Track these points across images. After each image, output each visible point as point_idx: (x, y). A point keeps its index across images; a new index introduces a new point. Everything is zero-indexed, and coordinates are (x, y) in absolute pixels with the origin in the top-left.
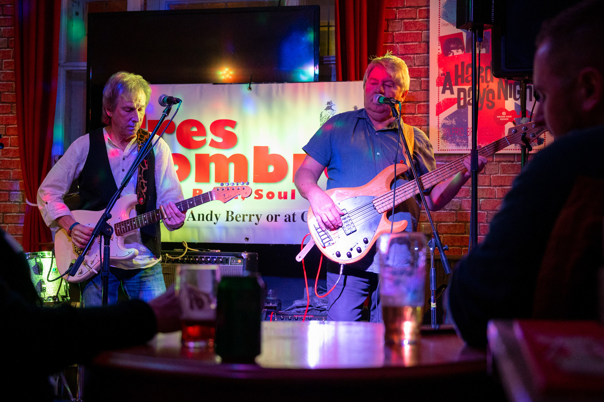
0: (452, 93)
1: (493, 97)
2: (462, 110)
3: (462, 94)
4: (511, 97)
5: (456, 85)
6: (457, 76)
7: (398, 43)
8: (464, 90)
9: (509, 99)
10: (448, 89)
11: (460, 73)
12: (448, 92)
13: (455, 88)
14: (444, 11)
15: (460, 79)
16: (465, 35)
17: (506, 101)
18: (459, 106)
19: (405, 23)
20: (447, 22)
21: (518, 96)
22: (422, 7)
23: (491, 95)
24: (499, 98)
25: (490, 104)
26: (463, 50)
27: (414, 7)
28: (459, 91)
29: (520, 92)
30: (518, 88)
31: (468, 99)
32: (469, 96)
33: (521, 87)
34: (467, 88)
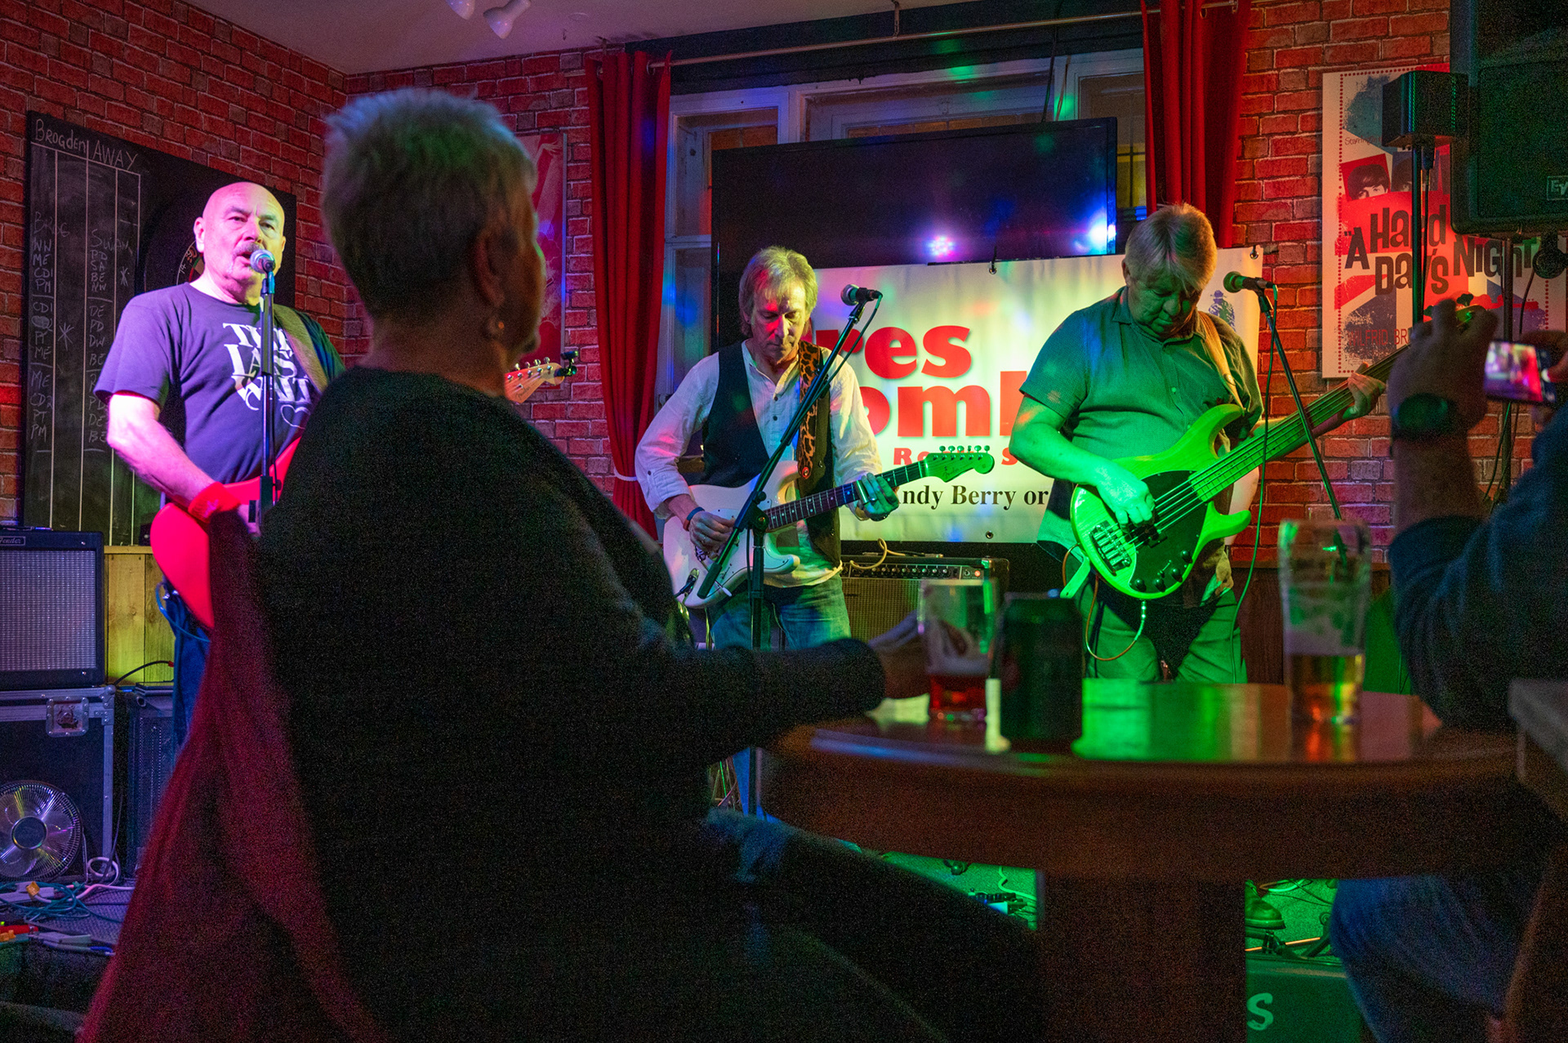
0: (1366, 266)
1: (1446, 272)
2: (1385, 298)
3: (1385, 268)
4: (1479, 270)
5: (1374, 250)
6: (1375, 236)
7: (1262, 179)
8: (1388, 260)
9: (1476, 273)
10: (1357, 259)
11: (1380, 230)
12: (1357, 265)
13: (1371, 258)
14: (1349, 117)
15: (1380, 242)
16: (1389, 158)
17: (1470, 279)
18: (1379, 291)
19: (1275, 143)
20: (1356, 137)
21: (1493, 268)
22: (1309, 110)
23: (1440, 268)
24: (1457, 272)
25: (1440, 285)
26: (1386, 187)
27: (1292, 111)
28: (1379, 261)
29: (1496, 261)
30: (1494, 253)
31: (1396, 276)
32: (1398, 271)
33: (1499, 251)
34: (1394, 255)
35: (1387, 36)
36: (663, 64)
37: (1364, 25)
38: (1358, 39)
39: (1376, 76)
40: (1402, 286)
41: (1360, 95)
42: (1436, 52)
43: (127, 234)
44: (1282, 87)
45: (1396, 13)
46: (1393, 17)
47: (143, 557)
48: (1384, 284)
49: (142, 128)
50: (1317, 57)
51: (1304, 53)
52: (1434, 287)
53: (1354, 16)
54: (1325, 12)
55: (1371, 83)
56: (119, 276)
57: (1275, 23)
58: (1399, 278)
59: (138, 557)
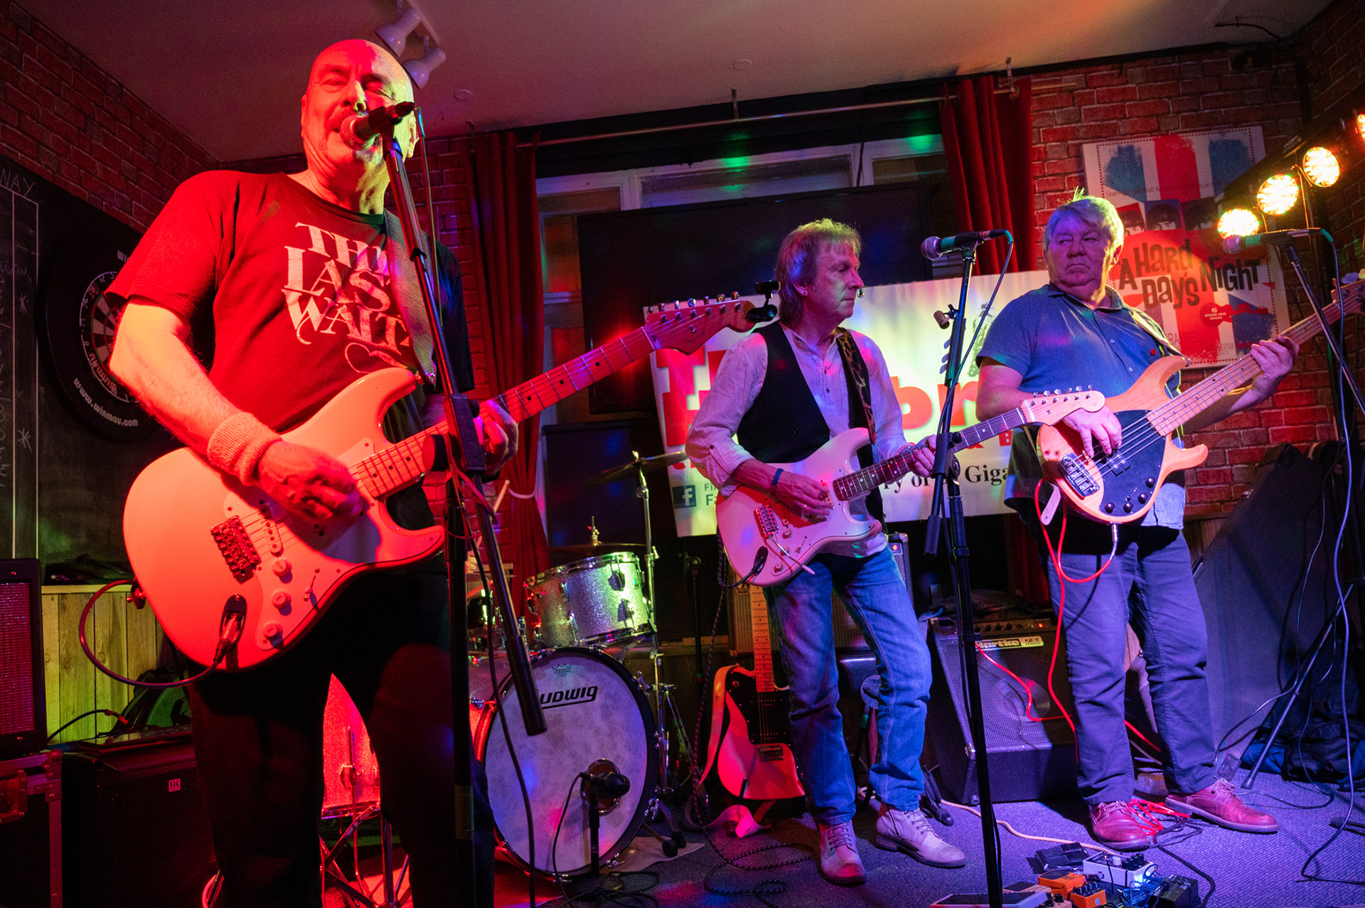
0: (1135, 287)
1: (1196, 290)
3: (1149, 289)
4: (1221, 286)
5: (1140, 275)
6: (1139, 264)
8: (1151, 282)
9: (1219, 289)
10: (1127, 282)
11: (1142, 259)
12: (1128, 287)
13: (1138, 281)
14: (1107, 176)
15: (1143, 268)
16: (1142, 206)
17: (1215, 293)
19: (1049, 198)
20: (1114, 191)
21: (1231, 285)
22: (1071, 173)
23: (1191, 286)
24: (1204, 289)
25: (1193, 299)
26: (1142, 226)
27: (1059, 174)
28: (1145, 283)
29: (1233, 279)
30: (1229, 273)
31: (1159, 294)
32: (1160, 290)
33: (1234, 272)
34: (1155, 278)
35: (1124, 117)
36: (529, 145)
37: (1107, 109)
38: (1102, 121)
39: (1124, 145)
40: (1165, 301)
41: (1113, 159)
42: (1163, 128)
43: (26, 260)
44: (1050, 156)
45: (1130, 100)
46: (1127, 103)
47: (56, 597)
48: (1151, 300)
49: (37, 159)
50: (1074, 134)
51: (1064, 131)
52: (1189, 301)
53: (1099, 103)
54: (1077, 100)
55: (1120, 150)
56: (18, 303)
57: (1038, 108)
58: (1161, 296)
59: (50, 597)
